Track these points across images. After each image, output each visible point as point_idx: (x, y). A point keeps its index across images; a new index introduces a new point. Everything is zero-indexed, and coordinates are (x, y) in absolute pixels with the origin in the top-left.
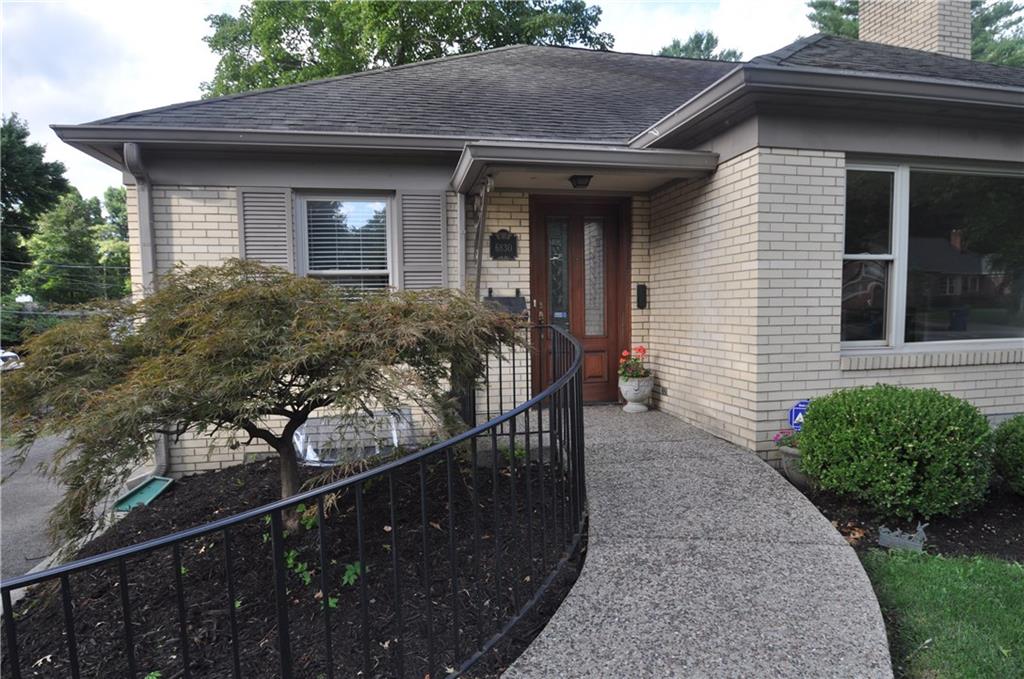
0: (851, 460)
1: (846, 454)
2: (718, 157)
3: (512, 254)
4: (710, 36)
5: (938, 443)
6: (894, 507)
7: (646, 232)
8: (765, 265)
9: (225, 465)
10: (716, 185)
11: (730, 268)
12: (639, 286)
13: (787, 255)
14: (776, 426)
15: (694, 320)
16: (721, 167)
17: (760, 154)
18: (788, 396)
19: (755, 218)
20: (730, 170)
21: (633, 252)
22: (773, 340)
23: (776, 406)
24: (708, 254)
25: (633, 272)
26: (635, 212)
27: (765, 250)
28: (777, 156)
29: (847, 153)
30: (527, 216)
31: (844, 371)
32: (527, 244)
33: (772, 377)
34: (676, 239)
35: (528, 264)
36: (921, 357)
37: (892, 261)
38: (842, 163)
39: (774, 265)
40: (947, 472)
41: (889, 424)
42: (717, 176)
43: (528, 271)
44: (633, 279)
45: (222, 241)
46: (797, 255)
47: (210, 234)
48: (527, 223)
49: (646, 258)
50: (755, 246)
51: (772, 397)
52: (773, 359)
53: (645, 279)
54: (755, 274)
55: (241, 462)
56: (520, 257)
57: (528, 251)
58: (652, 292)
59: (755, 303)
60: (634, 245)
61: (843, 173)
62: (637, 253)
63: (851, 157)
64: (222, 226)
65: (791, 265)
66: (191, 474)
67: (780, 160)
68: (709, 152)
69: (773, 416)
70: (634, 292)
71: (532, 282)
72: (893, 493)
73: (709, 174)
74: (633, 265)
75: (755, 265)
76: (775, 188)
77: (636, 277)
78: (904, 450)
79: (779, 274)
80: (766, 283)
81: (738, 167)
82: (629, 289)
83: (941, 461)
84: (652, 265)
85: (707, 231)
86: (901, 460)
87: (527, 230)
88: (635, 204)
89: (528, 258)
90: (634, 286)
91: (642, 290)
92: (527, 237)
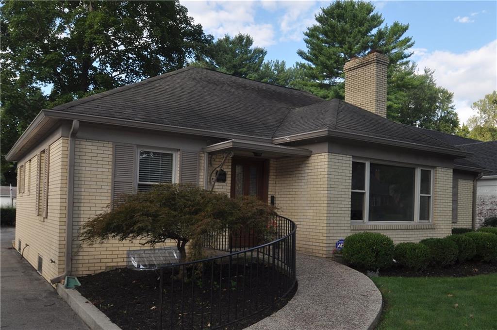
0: (359, 253)
1: (358, 251)
2: (311, 152)
3: (224, 180)
4: (248, 38)
5: (381, 246)
6: (371, 265)
7: (275, 174)
8: (329, 192)
9: (97, 272)
10: (310, 162)
11: (315, 192)
12: (272, 196)
13: (336, 189)
14: (332, 249)
15: (299, 211)
16: (312, 155)
17: (328, 155)
18: (335, 238)
19: (326, 176)
20: (316, 158)
21: (270, 182)
22: (331, 218)
23: (332, 242)
24: (306, 187)
25: (269, 190)
26: (271, 165)
27: (329, 187)
28: (333, 156)
29: (353, 156)
30: (230, 164)
31: (352, 230)
32: (230, 176)
33: (331, 231)
34: (291, 179)
35: (230, 185)
36: (374, 226)
37: (365, 193)
38: (351, 159)
39: (332, 192)
40: (383, 255)
41: (369, 241)
42: (310, 158)
43: (230, 188)
44: (269, 193)
45: (104, 166)
46: (338, 190)
47: (99, 162)
48: (230, 167)
49: (274, 185)
50: (326, 186)
51: (331, 238)
52: (331, 225)
53: (274, 193)
54: (326, 195)
55: (103, 271)
56: (227, 181)
57: (230, 179)
58: (277, 199)
59: (326, 205)
60: (270, 179)
61: (351, 163)
62: (271, 182)
63: (354, 157)
64: (104, 159)
65: (336, 193)
66: (81, 276)
67: (334, 157)
68: (307, 150)
69: (331, 245)
70: (269, 199)
71: (231, 192)
72: (370, 261)
73: (307, 157)
74: (269, 188)
75: (326, 192)
76: (332, 167)
77: (270, 193)
78: (373, 249)
79: (333, 196)
80: (329, 199)
81: (319, 157)
82: (267, 197)
83: (382, 252)
84: (277, 188)
85: (306, 178)
86: (372, 252)
87: (230, 170)
88: (271, 162)
89: (230, 182)
90: (269, 196)
91: (273, 198)
92: (230, 173)
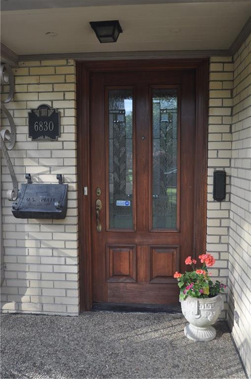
3: (54, 134)
7: (228, 103)
12: (217, 173)
25: (210, 154)
30: (73, 87)
32: (73, 121)
35: (73, 145)
44: (210, 163)
48: (72, 96)
49: (226, 137)
53: (226, 163)
56: (64, 137)
57: (73, 129)
58: (234, 181)
70: (210, 180)
74: (210, 146)
77: (214, 163)
82: (204, 176)
84: (235, 145)
87: (72, 104)
88: (213, 67)
89: (73, 137)
90: (210, 172)
91: (221, 178)
92: (72, 112)
